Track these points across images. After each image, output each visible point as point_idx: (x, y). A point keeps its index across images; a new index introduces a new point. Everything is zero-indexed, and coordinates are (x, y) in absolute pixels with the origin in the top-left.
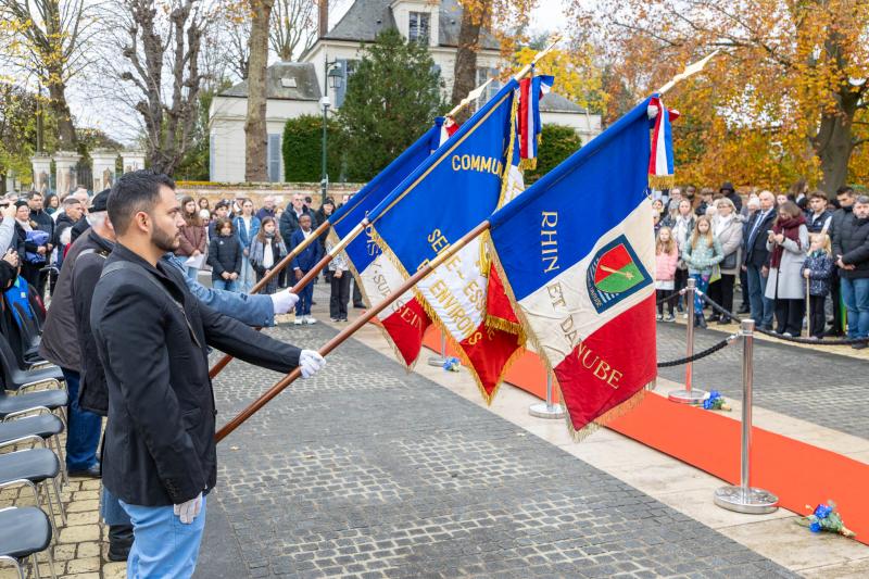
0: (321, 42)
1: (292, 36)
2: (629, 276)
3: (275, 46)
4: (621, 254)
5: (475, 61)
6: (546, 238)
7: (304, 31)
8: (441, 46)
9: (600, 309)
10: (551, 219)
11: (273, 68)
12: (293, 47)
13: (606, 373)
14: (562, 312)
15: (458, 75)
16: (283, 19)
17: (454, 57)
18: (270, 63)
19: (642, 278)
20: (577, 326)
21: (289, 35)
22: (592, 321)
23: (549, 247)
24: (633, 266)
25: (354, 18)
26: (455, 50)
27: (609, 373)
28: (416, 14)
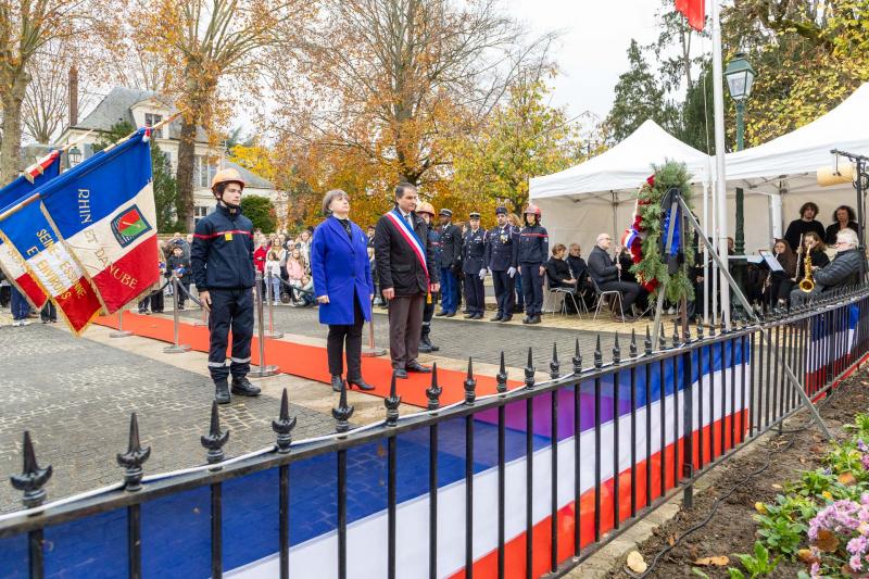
0: (70, 131)
1: (49, 126)
2: (139, 226)
3: (33, 132)
4: (134, 215)
5: (193, 150)
6: (82, 204)
7: (59, 123)
8: (171, 139)
9: (124, 246)
10: (85, 194)
11: (27, 148)
12: (50, 133)
13: (128, 280)
14: (95, 246)
15: (180, 159)
16: (40, 111)
17: (177, 147)
18: (24, 144)
19: (146, 227)
20: (107, 254)
21: (46, 125)
22: (118, 252)
23: (85, 209)
24: (141, 221)
25: (99, 114)
26: (178, 142)
27: (130, 281)
28: (151, 115)
